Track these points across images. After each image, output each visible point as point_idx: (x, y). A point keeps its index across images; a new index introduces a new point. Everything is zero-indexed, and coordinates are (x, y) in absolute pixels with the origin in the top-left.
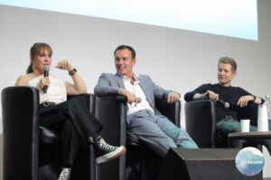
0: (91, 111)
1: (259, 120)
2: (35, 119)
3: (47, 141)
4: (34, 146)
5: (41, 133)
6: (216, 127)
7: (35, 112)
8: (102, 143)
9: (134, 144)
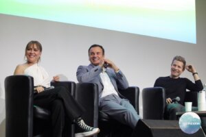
0: (72, 94)
1: (199, 102)
2: (30, 100)
8: (82, 123)
9: (104, 120)
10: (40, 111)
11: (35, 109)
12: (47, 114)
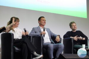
3: (16, 51)
4: (12, 53)
5: (14, 49)
6: (73, 47)
7: (12, 42)
8: (35, 53)
10: (17, 49)
11: (14, 48)
12: (20, 50)
